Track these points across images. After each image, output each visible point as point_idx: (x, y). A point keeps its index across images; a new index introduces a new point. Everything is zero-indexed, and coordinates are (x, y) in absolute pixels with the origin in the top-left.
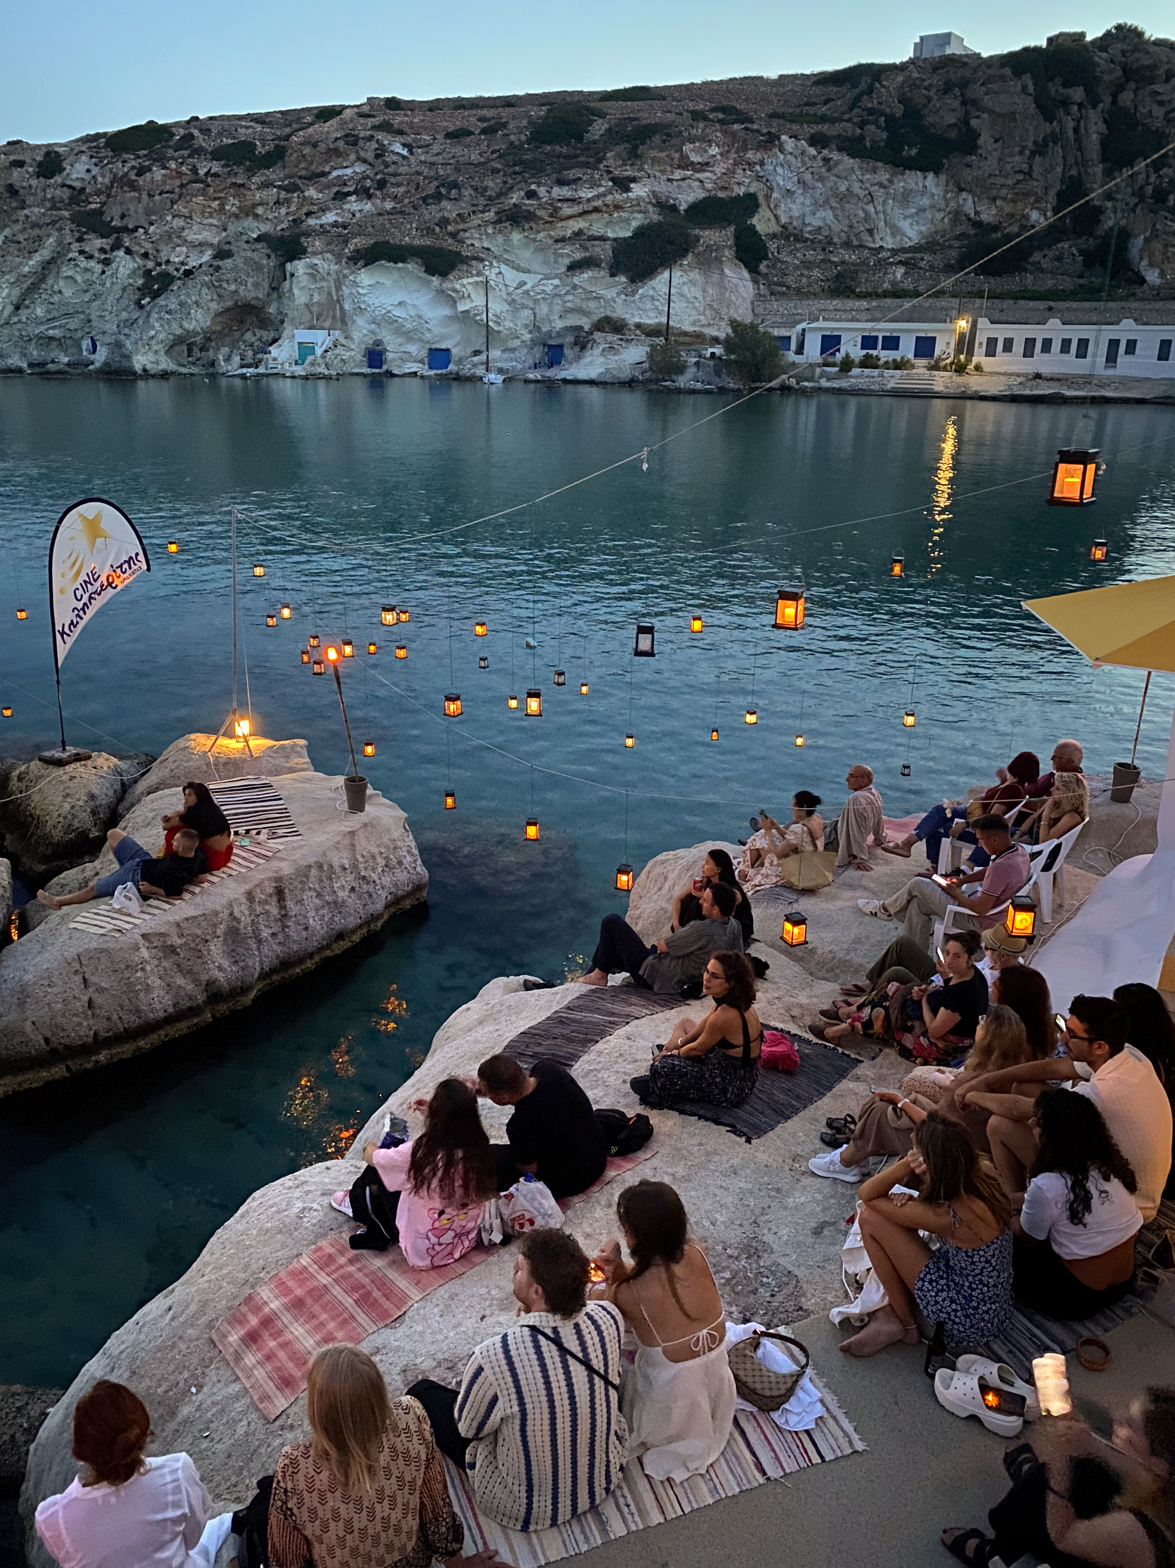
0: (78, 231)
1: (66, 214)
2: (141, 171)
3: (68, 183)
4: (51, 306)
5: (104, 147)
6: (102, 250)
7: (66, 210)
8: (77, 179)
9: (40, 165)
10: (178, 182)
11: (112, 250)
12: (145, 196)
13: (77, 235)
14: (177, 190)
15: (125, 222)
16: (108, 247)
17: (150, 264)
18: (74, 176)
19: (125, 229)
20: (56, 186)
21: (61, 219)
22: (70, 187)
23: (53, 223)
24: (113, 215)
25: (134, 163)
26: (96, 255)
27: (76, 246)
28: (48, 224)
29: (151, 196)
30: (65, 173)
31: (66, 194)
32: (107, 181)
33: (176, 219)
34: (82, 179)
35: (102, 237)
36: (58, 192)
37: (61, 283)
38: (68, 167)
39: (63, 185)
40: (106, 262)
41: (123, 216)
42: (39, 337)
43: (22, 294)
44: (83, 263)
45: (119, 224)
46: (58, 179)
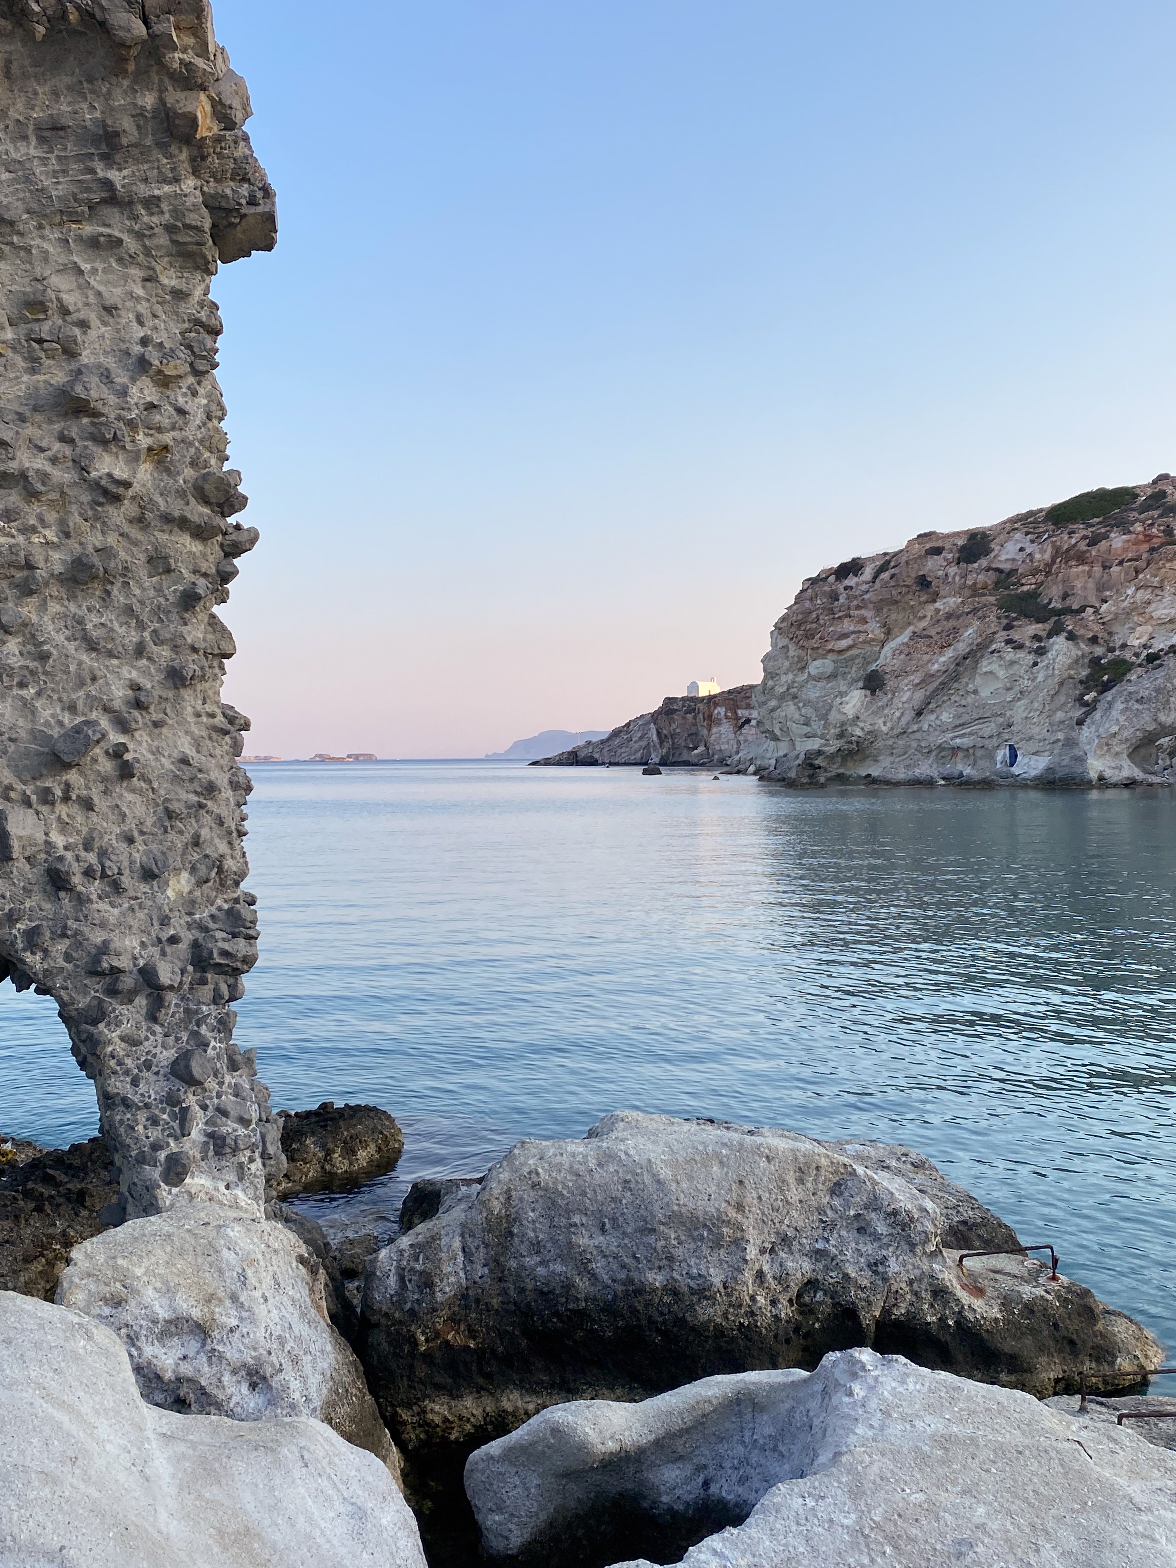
0: (1007, 617)
1: (992, 599)
2: (1094, 541)
3: (994, 566)
4: (961, 710)
5: (1043, 522)
6: (1037, 638)
7: (991, 595)
8: (1007, 560)
9: (962, 549)
10: (1146, 547)
11: (1050, 636)
12: (1097, 569)
13: (1005, 622)
14: (1145, 556)
15: (1068, 603)
16: (1044, 634)
17: (1099, 651)
18: (1003, 557)
19: (1068, 611)
20: (979, 571)
21: (985, 606)
22: (997, 570)
23: (974, 611)
24: (1053, 596)
25: (1085, 532)
26: (1028, 644)
27: (1002, 635)
28: (968, 613)
29: (1106, 567)
30: (992, 555)
31: (992, 576)
32: (1047, 556)
33: (1141, 591)
34: (1013, 560)
35: (1038, 621)
36: (981, 577)
37: (978, 680)
38: (999, 547)
39: (988, 569)
40: (1041, 652)
41: (1065, 597)
42: (940, 748)
43: (927, 697)
44: (1010, 654)
45: (1059, 606)
46: (984, 562)
